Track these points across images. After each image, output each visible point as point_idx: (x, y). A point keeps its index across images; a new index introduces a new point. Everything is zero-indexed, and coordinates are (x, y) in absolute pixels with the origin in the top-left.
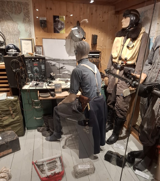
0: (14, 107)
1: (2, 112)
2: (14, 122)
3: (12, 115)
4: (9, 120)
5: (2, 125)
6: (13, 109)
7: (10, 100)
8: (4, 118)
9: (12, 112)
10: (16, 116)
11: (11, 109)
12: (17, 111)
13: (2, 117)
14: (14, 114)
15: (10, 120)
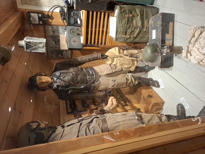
0: (126, 12)
1: (128, 25)
2: (142, 15)
3: (133, 16)
4: (138, 21)
5: (141, 28)
6: (128, 13)
7: (119, 14)
8: (134, 25)
9: (130, 15)
10: (136, 12)
11: (127, 15)
12: (132, 9)
13: (133, 26)
14: (133, 13)
15: (138, 19)
